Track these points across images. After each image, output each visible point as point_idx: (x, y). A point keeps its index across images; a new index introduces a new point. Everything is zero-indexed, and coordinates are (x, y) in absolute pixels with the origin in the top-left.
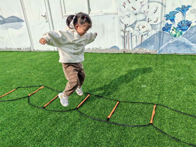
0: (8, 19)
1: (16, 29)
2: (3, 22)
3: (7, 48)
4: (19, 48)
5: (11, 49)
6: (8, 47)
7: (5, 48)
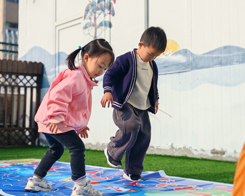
0: (206, 56)
1: (227, 85)
2: (186, 68)
3: (174, 146)
4: (218, 149)
5: (189, 150)
6: (178, 145)
7: (168, 147)
